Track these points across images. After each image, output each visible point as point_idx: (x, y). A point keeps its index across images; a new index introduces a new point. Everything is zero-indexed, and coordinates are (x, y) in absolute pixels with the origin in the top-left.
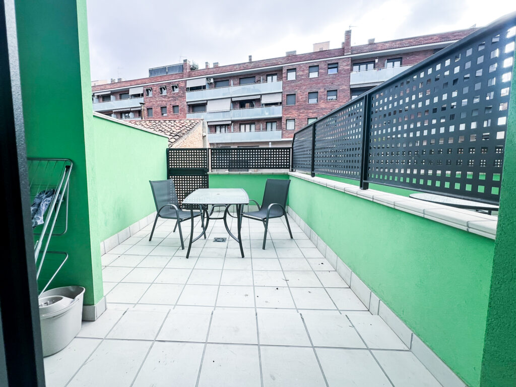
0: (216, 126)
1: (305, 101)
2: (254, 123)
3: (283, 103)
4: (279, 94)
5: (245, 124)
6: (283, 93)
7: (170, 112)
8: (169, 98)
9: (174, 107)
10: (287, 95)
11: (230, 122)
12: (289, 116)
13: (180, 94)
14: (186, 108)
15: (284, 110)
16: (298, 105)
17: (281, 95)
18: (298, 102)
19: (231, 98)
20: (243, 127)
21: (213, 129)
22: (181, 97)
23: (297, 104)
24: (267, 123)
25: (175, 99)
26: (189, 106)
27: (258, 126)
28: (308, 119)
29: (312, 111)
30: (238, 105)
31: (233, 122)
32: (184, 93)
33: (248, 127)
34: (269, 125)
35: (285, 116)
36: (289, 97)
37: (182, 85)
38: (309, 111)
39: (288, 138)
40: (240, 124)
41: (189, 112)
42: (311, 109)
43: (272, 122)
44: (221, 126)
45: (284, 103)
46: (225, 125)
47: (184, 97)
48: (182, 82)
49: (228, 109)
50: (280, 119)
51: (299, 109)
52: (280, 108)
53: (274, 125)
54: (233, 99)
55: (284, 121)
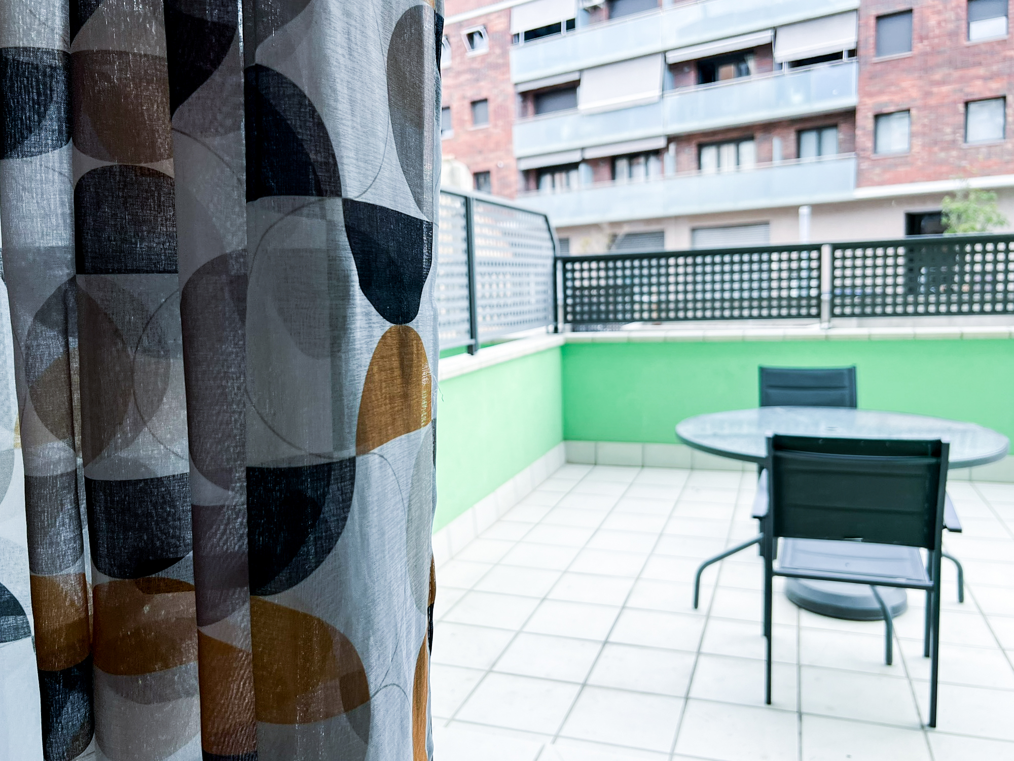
0: (612, 161)
1: (953, 35)
2: (751, 138)
3: (861, 52)
4: (846, 17)
5: (719, 144)
6: (862, 13)
7: (462, 122)
8: (459, 74)
9: (474, 103)
10: (879, 18)
11: (661, 143)
12: (884, 98)
13: (491, 59)
14: (515, 104)
15: (866, 80)
16: (926, 54)
17: (853, 18)
18: (921, 39)
19: (665, 52)
20: (709, 154)
21: (605, 170)
22: (495, 67)
23: (919, 47)
24: (799, 133)
25: (477, 75)
26: (524, 95)
27: (766, 146)
28: (967, 104)
29: (981, 71)
30: (692, 76)
31: (671, 139)
32: (505, 54)
33: (728, 151)
34: (810, 139)
35: (870, 102)
36: (888, 25)
37: (498, 25)
38: (973, 72)
39: (881, 183)
40: (701, 147)
41: (524, 114)
42: (980, 64)
43: (819, 129)
44: (632, 157)
45: (867, 51)
46: (647, 154)
47: (503, 66)
48: (499, 17)
49: (656, 93)
50: (849, 115)
51: (926, 69)
52: (848, 69)
53: (831, 137)
54: (673, 58)
55: (864, 120)
